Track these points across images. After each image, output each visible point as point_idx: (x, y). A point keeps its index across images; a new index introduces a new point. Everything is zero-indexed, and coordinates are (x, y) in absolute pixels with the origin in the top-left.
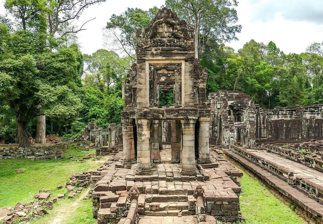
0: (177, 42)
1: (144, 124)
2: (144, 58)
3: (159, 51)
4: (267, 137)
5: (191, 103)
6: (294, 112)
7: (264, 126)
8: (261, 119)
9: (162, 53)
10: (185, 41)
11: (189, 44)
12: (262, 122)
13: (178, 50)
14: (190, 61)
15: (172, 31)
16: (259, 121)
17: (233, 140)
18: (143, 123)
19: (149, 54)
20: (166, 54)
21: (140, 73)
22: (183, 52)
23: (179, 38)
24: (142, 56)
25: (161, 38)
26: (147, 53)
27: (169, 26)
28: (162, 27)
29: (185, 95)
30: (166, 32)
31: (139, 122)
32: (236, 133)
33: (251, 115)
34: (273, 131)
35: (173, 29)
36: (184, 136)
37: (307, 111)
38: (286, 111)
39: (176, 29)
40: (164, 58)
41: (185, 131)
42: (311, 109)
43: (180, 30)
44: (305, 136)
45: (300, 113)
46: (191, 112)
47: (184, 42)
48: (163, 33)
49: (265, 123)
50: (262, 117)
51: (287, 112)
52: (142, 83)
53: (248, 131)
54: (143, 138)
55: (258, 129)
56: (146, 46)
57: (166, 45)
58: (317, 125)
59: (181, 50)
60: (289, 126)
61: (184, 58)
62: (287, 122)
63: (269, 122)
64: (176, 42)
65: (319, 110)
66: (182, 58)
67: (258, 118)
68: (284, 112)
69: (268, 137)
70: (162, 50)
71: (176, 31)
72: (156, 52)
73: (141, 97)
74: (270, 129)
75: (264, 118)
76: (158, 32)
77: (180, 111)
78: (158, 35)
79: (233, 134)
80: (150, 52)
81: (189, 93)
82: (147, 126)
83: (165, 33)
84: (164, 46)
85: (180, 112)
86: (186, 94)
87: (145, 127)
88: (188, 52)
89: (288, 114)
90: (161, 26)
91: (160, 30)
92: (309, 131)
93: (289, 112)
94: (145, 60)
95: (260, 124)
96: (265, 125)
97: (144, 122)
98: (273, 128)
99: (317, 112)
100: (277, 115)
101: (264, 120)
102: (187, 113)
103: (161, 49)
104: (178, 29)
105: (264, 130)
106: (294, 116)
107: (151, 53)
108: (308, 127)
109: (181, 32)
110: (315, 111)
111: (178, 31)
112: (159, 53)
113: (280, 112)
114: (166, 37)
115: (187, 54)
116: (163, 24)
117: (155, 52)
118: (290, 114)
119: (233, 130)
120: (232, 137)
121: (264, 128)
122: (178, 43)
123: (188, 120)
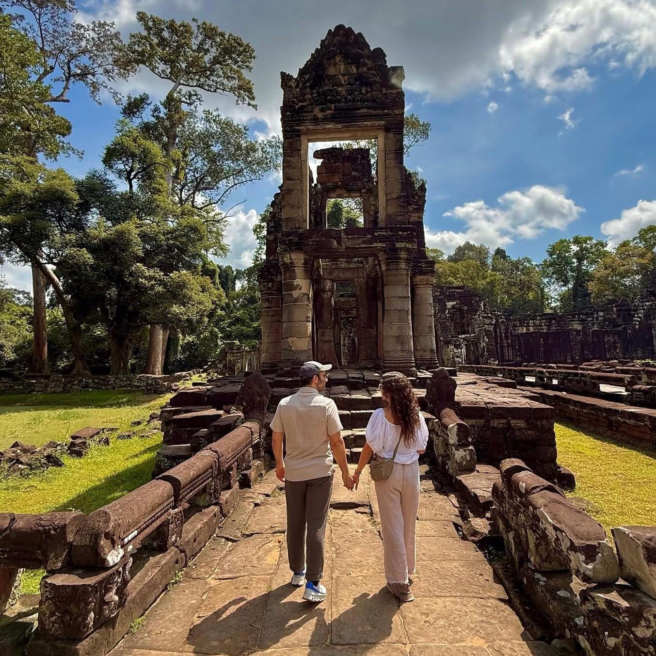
0: (367, 92)
1: (297, 263)
2: (297, 128)
3: (329, 112)
4: (513, 361)
5: (401, 217)
6: (553, 321)
7: (508, 343)
8: (502, 331)
9: (336, 116)
10: (384, 91)
11: (393, 95)
12: (503, 335)
13: (369, 108)
14: (396, 129)
15: (355, 71)
16: (499, 334)
17: (460, 361)
18: (295, 261)
19: (308, 120)
20: (344, 118)
21: (289, 158)
22: (379, 112)
23: (371, 84)
24: (294, 125)
25: (333, 87)
26: (305, 118)
27: (350, 61)
28: (335, 64)
29: (387, 201)
30: (344, 76)
31: (287, 260)
32: (464, 350)
33: (487, 321)
34: (523, 350)
35: (357, 68)
36: (386, 288)
37: (575, 319)
38: (540, 320)
39: (365, 65)
40: (339, 126)
41: (388, 276)
42: (581, 316)
43: (372, 69)
44: (577, 358)
45: (563, 323)
46: (400, 233)
47: (381, 91)
48: (337, 77)
49: (509, 338)
50: (503, 328)
51: (543, 321)
52: (294, 178)
53: (484, 347)
54: (296, 294)
55: (499, 348)
56: (302, 104)
57: (343, 100)
58: (596, 340)
59: (375, 109)
60: (549, 342)
61: (383, 123)
62: (546, 336)
63: (515, 336)
64: (363, 91)
65: (593, 318)
66: (377, 123)
67: (498, 330)
68: (538, 322)
69: (515, 360)
70: (334, 111)
71: (365, 69)
72: (322, 114)
73: (292, 207)
74: (517, 347)
75: (507, 329)
76: (327, 75)
77: (377, 232)
78: (326, 81)
79: (459, 350)
80: (309, 114)
81: (394, 196)
82: (304, 269)
83: (341, 77)
84: (339, 101)
85: (376, 234)
86: (389, 198)
87: (299, 271)
88: (391, 112)
89: (543, 324)
90: (332, 61)
91: (331, 71)
92: (583, 350)
93: (545, 321)
94: (299, 131)
95: (501, 340)
96: (509, 341)
97: (298, 259)
98: (523, 345)
99: (591, 320)
100: (526, 326)
101: (506, 333)
102: (392, 236)
103: (333, 108)
104: (368, 66)
105: (508, 349)
106: (554, 328)
107: (312, 117)
108: (581, 344)
109: (374, 72)
110: (587, 320)
111: (369, 69)
112: (330, 116)
113: (531, 321)
114: (342, 85)
115: (389, 115)
116: (338, 59)
117: (320, 115)
118: (547, 325)
119: (460, 345)
120: (457, 357)
121: (508, 346)
122: (369, 95)
123: (395, 250)
